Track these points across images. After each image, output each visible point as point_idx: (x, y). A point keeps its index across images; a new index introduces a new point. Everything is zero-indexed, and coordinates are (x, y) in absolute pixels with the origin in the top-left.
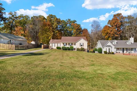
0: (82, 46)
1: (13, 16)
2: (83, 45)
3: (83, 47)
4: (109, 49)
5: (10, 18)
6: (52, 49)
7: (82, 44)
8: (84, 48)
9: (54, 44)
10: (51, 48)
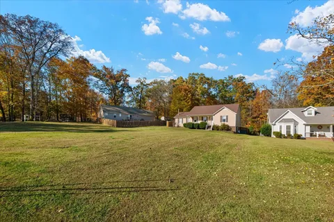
0: (224, 120)
1: (142, 83)
2: (227, 119)
3: (226, 123)
4: (288, 128)
5: (138, 87)
6: (178, 126)
7: (225, 118)
8: (228, 126)
9: (181, 120)
10: (176, 126)
